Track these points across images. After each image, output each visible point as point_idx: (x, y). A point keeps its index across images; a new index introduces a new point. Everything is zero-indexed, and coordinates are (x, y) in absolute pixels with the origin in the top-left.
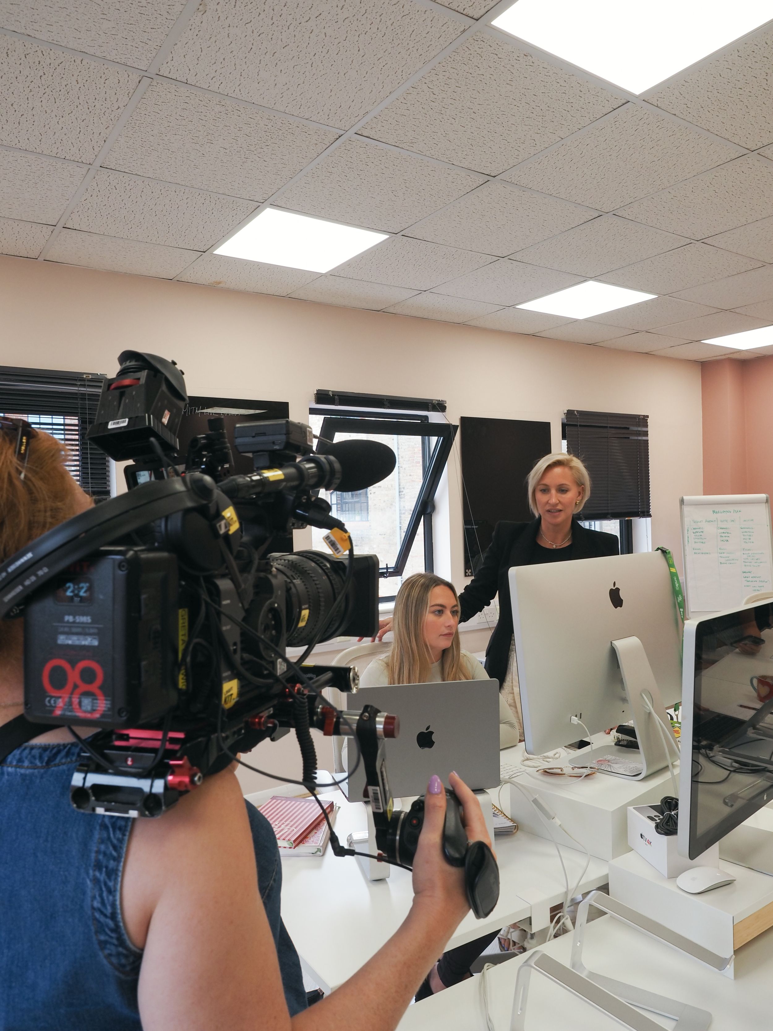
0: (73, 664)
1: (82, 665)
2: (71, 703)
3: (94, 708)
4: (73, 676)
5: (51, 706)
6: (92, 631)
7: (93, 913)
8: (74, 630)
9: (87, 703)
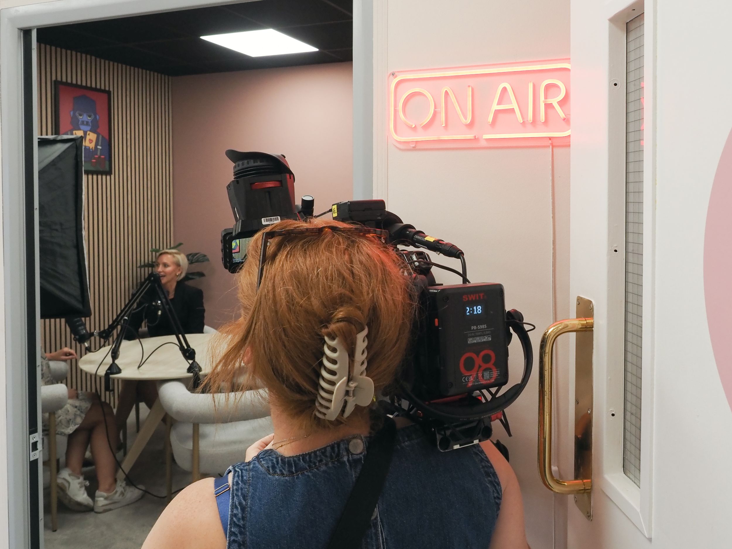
0: (478, 354)
1: (482, 354)
2: (477, 377)
3: (491, 377)
4: (478, 361)
5: (466, 382)
6: (487, 333)
7: (495, 501)
8: (477, 334)
9: (487, 374)
